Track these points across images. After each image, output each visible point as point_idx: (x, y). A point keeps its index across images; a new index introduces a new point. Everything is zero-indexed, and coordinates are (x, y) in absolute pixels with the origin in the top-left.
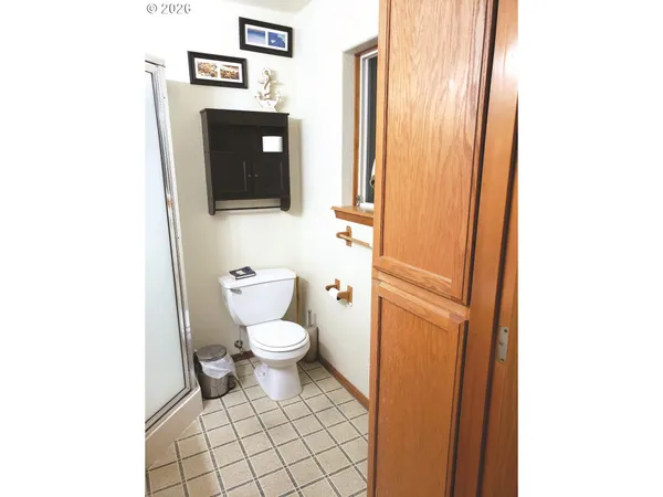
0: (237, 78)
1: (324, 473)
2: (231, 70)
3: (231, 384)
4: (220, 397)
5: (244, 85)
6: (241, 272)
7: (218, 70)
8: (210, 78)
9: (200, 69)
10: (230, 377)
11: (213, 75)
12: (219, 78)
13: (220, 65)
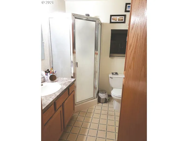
0: (123, 20)
1: (115, 131)
2: (121, 18)
3: (106, 101)
4: (102, 103)
5: (124, 22)
6: (115, 73)
7: (118, 19)
8: (115, 21)
9: (113, 19)
10: (106, 99)
11: (116, 20)
12: (117, 21)
13: (118, 17)
